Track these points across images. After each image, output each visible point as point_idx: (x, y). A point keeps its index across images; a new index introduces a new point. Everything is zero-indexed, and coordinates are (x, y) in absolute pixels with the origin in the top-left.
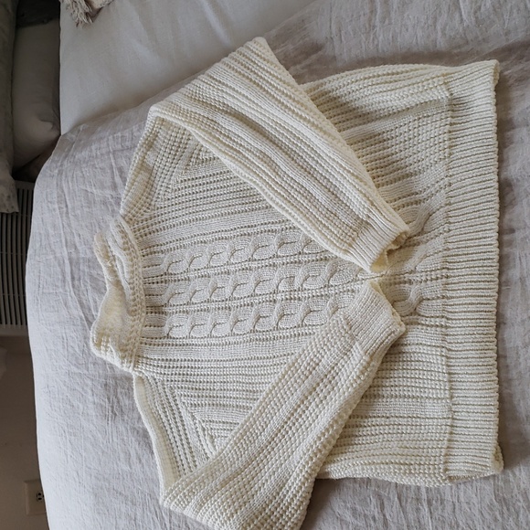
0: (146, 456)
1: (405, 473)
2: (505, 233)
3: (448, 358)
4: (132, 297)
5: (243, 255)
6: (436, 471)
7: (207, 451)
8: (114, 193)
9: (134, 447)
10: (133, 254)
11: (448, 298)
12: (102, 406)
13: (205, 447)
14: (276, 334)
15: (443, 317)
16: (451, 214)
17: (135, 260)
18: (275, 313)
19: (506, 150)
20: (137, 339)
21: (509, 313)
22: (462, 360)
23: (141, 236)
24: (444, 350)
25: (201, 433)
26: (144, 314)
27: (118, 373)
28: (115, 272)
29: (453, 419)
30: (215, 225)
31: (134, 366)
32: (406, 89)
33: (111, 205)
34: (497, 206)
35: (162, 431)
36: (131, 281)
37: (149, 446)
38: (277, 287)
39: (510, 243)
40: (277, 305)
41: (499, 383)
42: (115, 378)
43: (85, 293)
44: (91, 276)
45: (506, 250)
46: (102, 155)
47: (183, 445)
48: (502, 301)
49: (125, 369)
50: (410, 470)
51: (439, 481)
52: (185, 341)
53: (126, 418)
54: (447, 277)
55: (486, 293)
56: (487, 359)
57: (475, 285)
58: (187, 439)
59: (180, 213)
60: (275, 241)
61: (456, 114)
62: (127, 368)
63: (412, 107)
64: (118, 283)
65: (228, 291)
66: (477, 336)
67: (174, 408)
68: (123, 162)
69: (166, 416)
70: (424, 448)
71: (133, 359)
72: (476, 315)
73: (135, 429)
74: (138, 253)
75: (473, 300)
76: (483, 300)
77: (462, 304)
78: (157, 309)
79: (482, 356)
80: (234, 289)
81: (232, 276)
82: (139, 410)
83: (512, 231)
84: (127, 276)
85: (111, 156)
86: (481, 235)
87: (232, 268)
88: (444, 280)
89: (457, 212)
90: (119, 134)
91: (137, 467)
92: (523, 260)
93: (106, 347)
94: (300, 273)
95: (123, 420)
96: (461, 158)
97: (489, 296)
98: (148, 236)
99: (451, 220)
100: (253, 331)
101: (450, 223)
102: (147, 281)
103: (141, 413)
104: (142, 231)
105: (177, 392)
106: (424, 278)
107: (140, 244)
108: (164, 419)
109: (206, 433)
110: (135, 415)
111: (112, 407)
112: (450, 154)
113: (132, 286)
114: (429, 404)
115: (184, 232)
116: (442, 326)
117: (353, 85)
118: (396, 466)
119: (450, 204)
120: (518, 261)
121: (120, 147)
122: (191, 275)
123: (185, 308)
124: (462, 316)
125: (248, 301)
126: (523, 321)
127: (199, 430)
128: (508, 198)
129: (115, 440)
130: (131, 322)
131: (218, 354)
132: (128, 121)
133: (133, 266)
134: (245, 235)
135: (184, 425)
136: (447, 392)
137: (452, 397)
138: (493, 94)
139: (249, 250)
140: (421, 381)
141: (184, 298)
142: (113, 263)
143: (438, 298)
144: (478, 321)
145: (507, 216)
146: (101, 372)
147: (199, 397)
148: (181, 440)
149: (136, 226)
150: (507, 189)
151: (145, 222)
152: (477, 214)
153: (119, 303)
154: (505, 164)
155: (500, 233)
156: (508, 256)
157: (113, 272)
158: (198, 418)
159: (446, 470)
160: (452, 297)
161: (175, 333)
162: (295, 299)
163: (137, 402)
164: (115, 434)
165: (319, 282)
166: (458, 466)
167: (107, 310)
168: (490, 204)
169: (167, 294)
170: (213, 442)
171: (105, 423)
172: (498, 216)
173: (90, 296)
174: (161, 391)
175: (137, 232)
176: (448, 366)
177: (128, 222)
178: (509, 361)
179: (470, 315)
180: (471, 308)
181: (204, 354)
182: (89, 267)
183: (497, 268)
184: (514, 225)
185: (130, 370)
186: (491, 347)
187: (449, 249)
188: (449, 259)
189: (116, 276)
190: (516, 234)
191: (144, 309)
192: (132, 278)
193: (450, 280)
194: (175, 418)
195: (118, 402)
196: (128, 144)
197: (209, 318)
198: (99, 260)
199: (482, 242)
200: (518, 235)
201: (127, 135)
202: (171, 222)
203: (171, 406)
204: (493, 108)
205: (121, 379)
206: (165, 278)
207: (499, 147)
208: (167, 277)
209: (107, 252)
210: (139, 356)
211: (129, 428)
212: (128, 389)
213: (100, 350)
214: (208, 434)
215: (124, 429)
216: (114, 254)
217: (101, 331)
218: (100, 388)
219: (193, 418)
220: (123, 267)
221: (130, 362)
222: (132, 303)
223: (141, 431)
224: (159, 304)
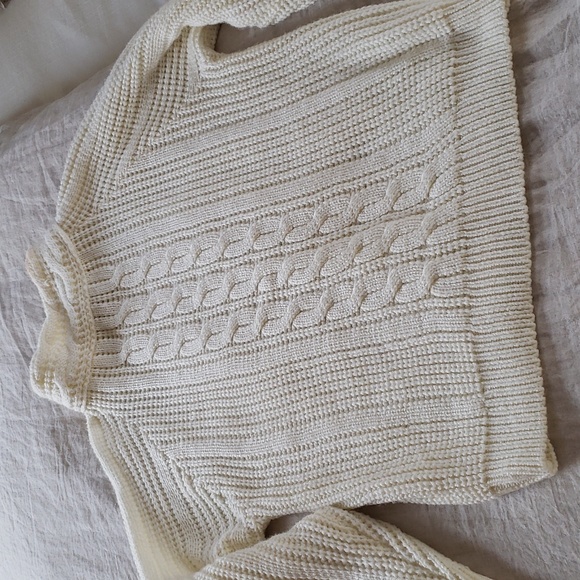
0: (109, 511)
1: (436, 491)
2: (533, 187)
3: (474, 343)
4: (78, 321)
5: (210, 255)
6: (475, 483)
7: (185, 495)
8: (45, 200)
9: (93, 502)
10: (76, 269)
11: (469, 272)
12: (50, 457)
13: (183, 491)
14: (260, 344)
15: (465, 295)
16: (464, 172)
17: (78, 276)
18: (256, 319)
19: (526, 88)
20: (88, 370)
21: (548, 282)
22: (493, 344)
23: (84, 247)
24: (469, 334)
25: (176, 475)
26: (94, 341)
27: (67, 414)
28: (54, 293)
29: (488, 416)
30: (174, 223)
31: (87, 404)
32: (397, 29)
33: (43, 214)
34: (521, 156)
35: (128, 477)
36: (76, 301)
37: (113, 498)
38: (257, 288)
39: (541, 198)
40: (259, 310)
41: (542, 365)
42: (63, 421)
43: (20, 323)
44: (25, 302)
45: (536, 207)
46: (28, 155)
47: (155, 492)
48: (537, 267)
49: (76, 409)
50: (442, 486)
51: (479, 495)
52: (147, 367)
53: (81, 467)
54: (466, 248)
55: (517, 260)
56: (525, 339)
57: (502, 253)
58: (160, 484)
59: (130, 214)
60: (249, 233)
61: (461, 52)
62: (78, 408)
63: (405, 52)
64: (59, 307)
65: (196, 300)
66: (510, 313)
67: (141, 449)
68: (54, 162)
69: (132, 460)
70: (456, 457)
71: (85, 396)
72: (507, 289)
73: (93, 479)
74: (81, 267)
75: (502, 271)
76: (514, 269)
77: (488, 278)
78: (110, 334)
79: (517, 335)
80: (204, 298)
81: (199, 282)
82: (98, 456)
83: (543, 183)
84: (70, 296)
85: (39, 155)
86: (503, 192)
87: (199, 273)
88: (463, 251)
89: (472, 169)
90: (47, 129)
91: (100, 525)
92: (560, 216)
93: (51, 384)
94: (283, 268)
95: (78, 471)
96: (471, 104)
97: (521, 264)
98: (93, 245)
99: (465, 180)
100: (232, 344)
101: (463, 183)
102: (96, 299)
103: (100, 459)
104: (84, 240)
105: (142, 429)
106: (438, 252)
107: (83, 256)
108: (129, 464)
109: (182, 473)
110: (93, 463)
112: (457, 101)
113: (76, 307)
114: (455, 403)
115: (136, 236)
116: (464, 307)
117: (331, 33)
118: (425, 483)
119: (462, 161)
120: (553, 218)
121: (49, 144)
122: (149, 287)
123: (145, 327)
124: (490, 291)
125: (222, 309)
126: (568, 290)
127: (174, 471)
128: (533, 146)
129: (70, 495)
130: (79, 352)
131: (189, 377)
132: (56, 113)
133: (76, 283)
134: (212, 230)
135: (154, 468)
136: (476, 385)
137: (483, 391)
138: (505, 22)
139: (218, 249)
140: (442, 376)
141: (143, 315)
142: (52, 282)
143: (457, 273)
144: (510, 295)
145: (534, 167)
146: (46, 416)
147: (170, 431)
148: (152, 486)
149: (77, 235)
150: (532, 134)
151: (87, 230)
152: (497, 169)
153: (62, 330)
154: (526, 105)
155: (528, 187)
156: (539, 214)
157: (52, 293)
158: (171, 457)
159: (487, 479)
160: (474, 271)
161: (134, 359)
162: (280, 299)
163: (93, 447)
164: (69, 488)
165: (308, 275)
166: (501, 472)
167: (48, 340)
168: (513, 155)
169: (122, 312)
170: (191, 483)
171: (55, 477)
172: (523, 167)
173: (26, 327)
174: (123, 430)
175: (79, 243)
176: (475, 353)
177: (66, 231)
178: (554, 339)
179: (499, 290)
180: (500, 281)
181: (173, 379)
182: (22, 292)
183: (528, 229)
184: (545, 175)
185: (82, 410)
186: (528, 324)
187: (465, 215)
188: (466, 227)
189: (57, 298)
190: (548, 185)
191: (94, 334)
192: (76, 298)
193: (470, 251)
194: (142, 461)
195: (70, 450)
196: (58, 139)
197: (175, 336)
198: (34, 280)
199: (506, 200)
200: (551, 187)
201: (57, 128)
202: (120, 226)
203: (136, 448)
204: (506, 39)
205: (71, 423)
206: (117, 294)
207: (517, 85)
208: (119, 293)
209: (43, 270)
210: (92, 391)
211: (85, 479)
212: (81, 433)
213: (43, 388)
214: (186, 475)
215: (79, 482)
216: (52, 271)
217: (43, 365)
218: (46, 435)
219: (165, 458)
220: (63, 286)
221: (82, 399)
222: (79, 328)
223: (101, 482)
224: (112, 326)
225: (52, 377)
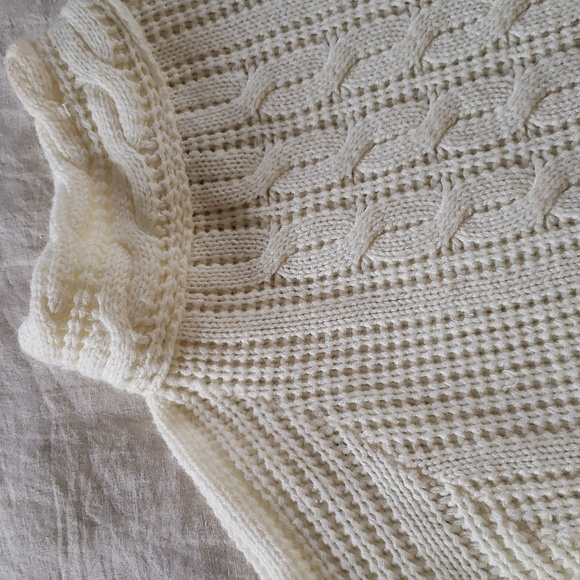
4: (154, 186)
10: (146, 78)
12: (37, 508)
17: (152, 92)
23: (163, 33)
26: (190, 232)
31: (169, 375)
36: (149, 144)
42: (76, 424)
53: (134, 527)
62: (143, 384)
69: (313, 494)
71: (169, 353)
73: (171, 553)
74: (158, 74)
78: (227, 220)
87: (517, 55)
95: (126, 535)
102: (195, 143)
109: (495, 517)
111: (78, 505)
122: (346, 110)
123: (336, 195)
127: (462, 513)
133: (148, 106)
135: (385, 510)
142: (77, 108)
146: (24, 415)
148: (386, 555)
149: (148, 7)
153: (104, 212)
157: (76, 132)
169: (265, 169)
170: (533, 540)
171: (54, 553)
174: (273, 428)
175: (153, 23)
185: (151, 388)
191: (189, 219)
192: (148, 136)
195: (98, 487)
206: (250, 132)
208: (255, 130)
210: (184, 343)
211: (149, 554)
212: (130, 448)
213: (61, 333)
214: (507, 519)
215: (131, 560)
216: (80, 81)
217: (71, 278)
218: (24, 458)
219: (429, 484)
220: (115, 113)
221: (161, 359)
222: (157, 201)
223: (197, 556)
224: (237, 200)
225: (92, 306)
